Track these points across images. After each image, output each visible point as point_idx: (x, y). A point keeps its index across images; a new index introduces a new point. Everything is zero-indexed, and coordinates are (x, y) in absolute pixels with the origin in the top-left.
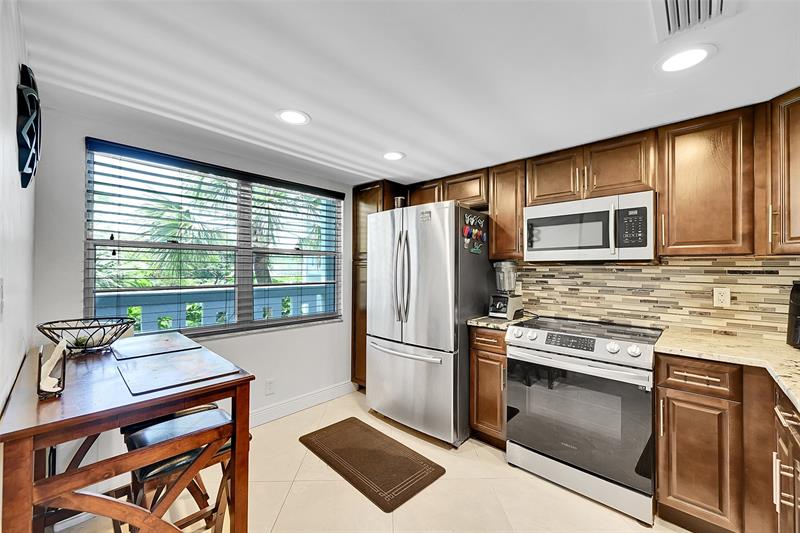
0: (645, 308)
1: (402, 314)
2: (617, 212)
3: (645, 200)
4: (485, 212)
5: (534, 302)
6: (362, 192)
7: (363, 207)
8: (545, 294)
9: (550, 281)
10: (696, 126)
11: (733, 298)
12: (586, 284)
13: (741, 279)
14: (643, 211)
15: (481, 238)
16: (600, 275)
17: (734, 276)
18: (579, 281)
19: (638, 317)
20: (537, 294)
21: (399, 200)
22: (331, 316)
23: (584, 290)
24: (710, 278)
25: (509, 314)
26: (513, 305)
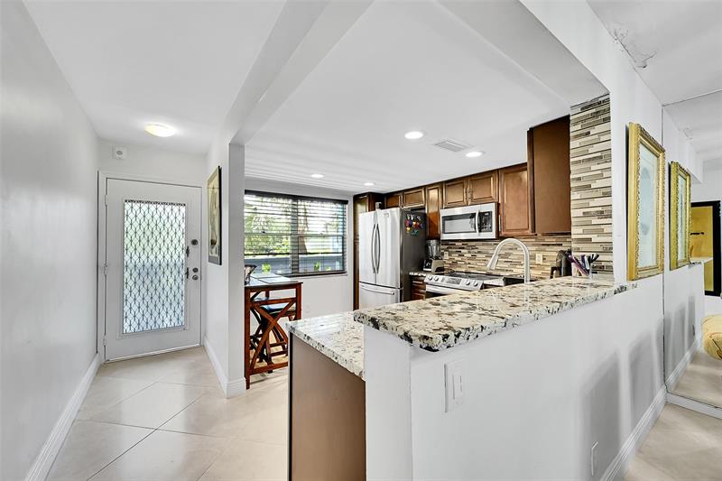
0: (506, 265)
1: (376, 269)
2: (480, 213)
3: (491, 208)
4: (422, 211)
5: (455, 263)
6: (358, 199)
7: (360, 207)
8: (460, 259)
9: (463, 251)
10: (513, 170)
11: (544, 259)
12: (479, 252)
13: (548, 248)
14: (490, 213)
15: (419, 226)
16: (485, 247)
17: (544, 247)
18: (476, 251)
19: (503, 270)
20: (456, 258)
21: (377, 204)
22: (342, 272)
23: (479, 255)
24: (534, 248)
25: (433, 269)
26: (435, 264)
